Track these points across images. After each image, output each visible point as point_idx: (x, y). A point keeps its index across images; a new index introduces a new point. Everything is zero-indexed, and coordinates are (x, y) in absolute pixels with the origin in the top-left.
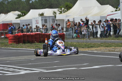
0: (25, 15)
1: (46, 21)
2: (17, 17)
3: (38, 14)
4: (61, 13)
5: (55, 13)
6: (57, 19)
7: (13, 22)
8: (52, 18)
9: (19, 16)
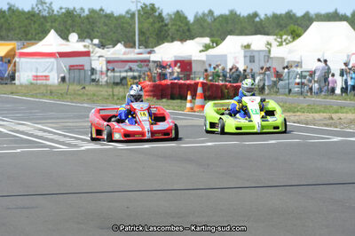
0: (217, 45)
1: (252, 59)
2: (202, 48)
3: (240, 45)
4: (281, 44)
5: (269, 44)
6: (272, 56)
7: (193, 58)
8: (264, 53)
9: (207, 47)
